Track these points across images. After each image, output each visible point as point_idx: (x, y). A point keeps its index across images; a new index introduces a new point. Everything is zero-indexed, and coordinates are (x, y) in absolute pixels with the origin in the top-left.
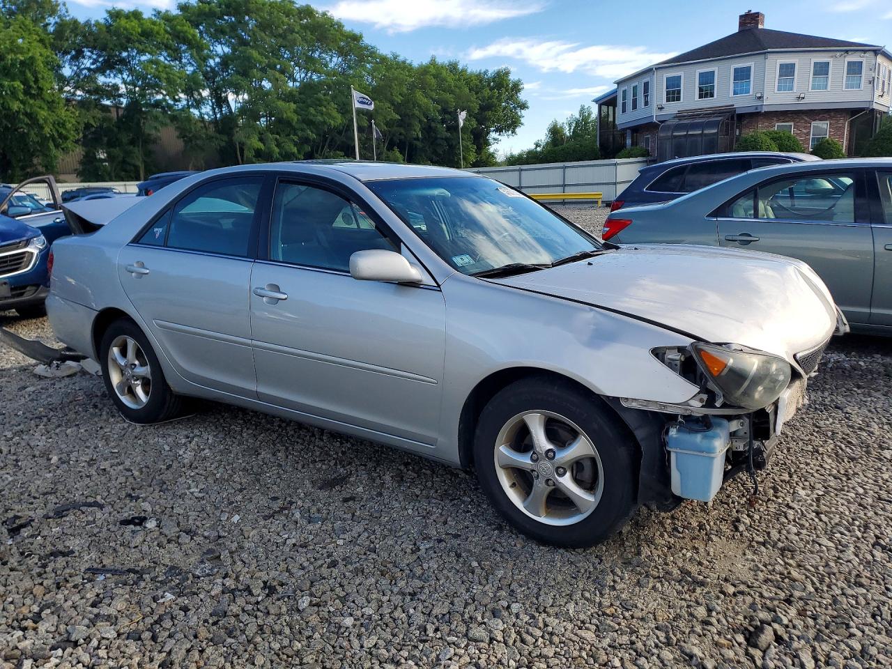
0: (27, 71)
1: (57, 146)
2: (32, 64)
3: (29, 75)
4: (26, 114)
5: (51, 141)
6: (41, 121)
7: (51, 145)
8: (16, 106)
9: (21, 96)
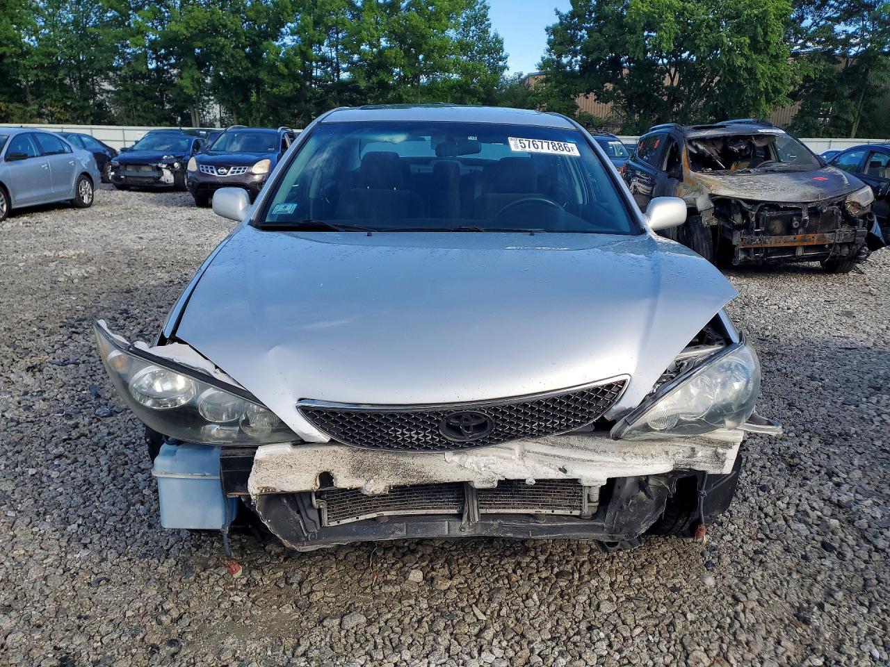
0: (759, 26)
1: (768, 100)
2: (764, 18)
3: (759, 29)
4: (747, 69)
5: (764, 96)
6: (759, 76)
7: (763, 100)
8: (739, 61)
9: (746, 51)
